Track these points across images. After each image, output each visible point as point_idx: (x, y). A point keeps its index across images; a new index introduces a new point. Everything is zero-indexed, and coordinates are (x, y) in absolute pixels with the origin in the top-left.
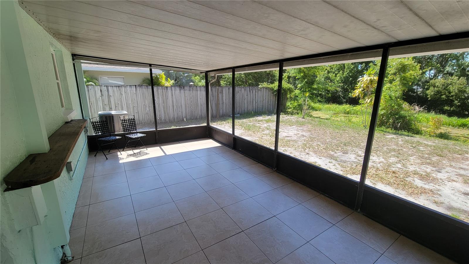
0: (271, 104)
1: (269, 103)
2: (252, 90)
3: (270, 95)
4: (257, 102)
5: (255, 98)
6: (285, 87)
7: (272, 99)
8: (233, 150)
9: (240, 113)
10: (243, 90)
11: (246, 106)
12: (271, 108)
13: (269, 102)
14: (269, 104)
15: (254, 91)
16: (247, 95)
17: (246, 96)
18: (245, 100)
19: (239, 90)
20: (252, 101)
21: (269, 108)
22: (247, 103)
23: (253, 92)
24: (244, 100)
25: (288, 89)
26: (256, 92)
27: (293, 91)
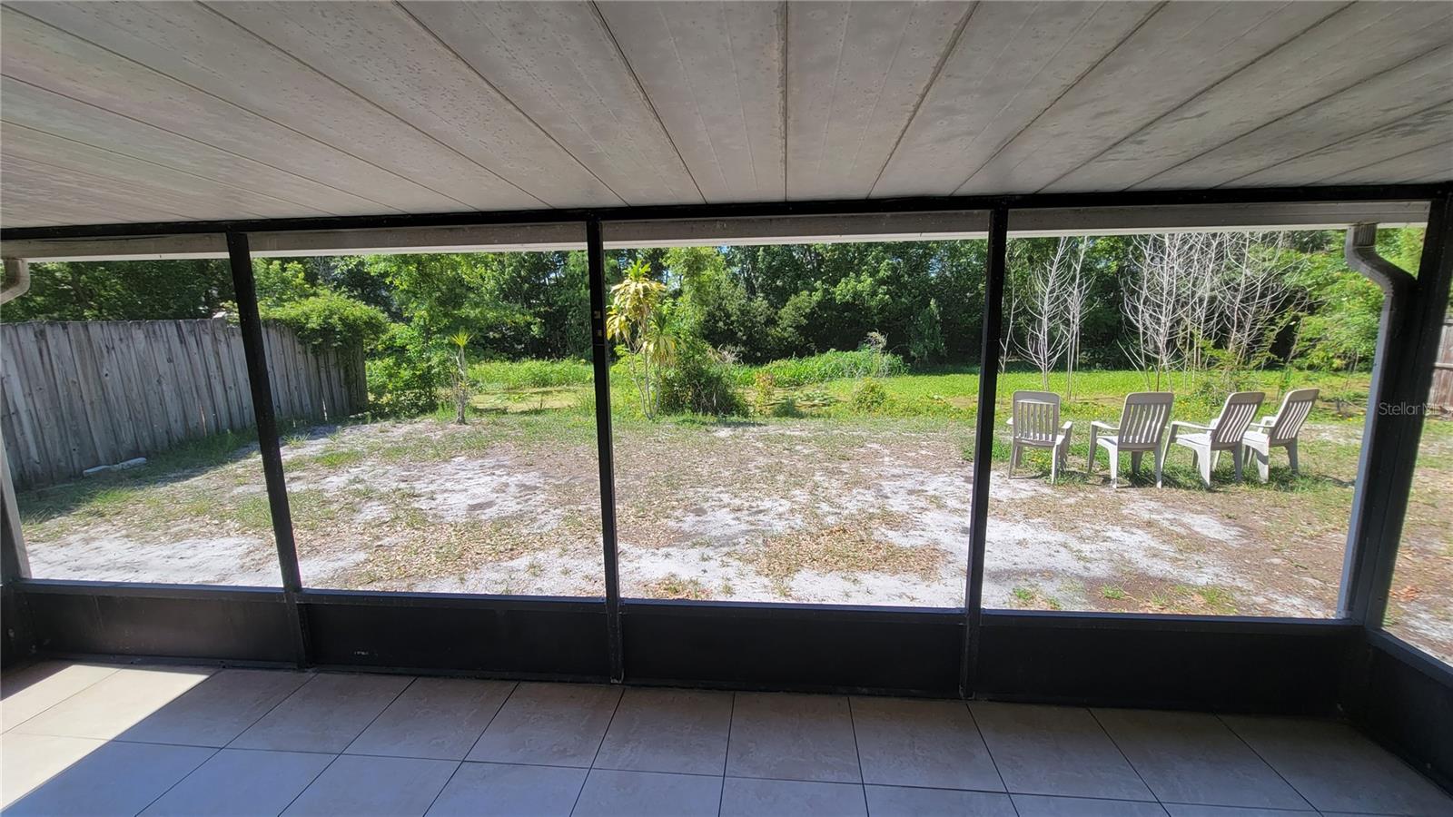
0: (304, 384)
1: (293, 383)
2: (192, 332)
3: (289, 351)
4: (230, 383)
5: (220, 367)
6: (351, 318)
7: (301, 365)
8: (310, 674)
9: (142, 449)
10: (142, 336)
11: (174, 410)
12: (307, 400)
13: (292, 376)
14: (292, 388)
15: (207, 340)
16: (170, 361)
17: (164, 367)
18: (159, 382)
19: (116, 337)
20: (202, 382)
21: (297, 404)
22: (180, 394)
23: (199, 343)
24: (155, 381)
25: (365, 323)
26: (215, 340)
27: (385, 331)
